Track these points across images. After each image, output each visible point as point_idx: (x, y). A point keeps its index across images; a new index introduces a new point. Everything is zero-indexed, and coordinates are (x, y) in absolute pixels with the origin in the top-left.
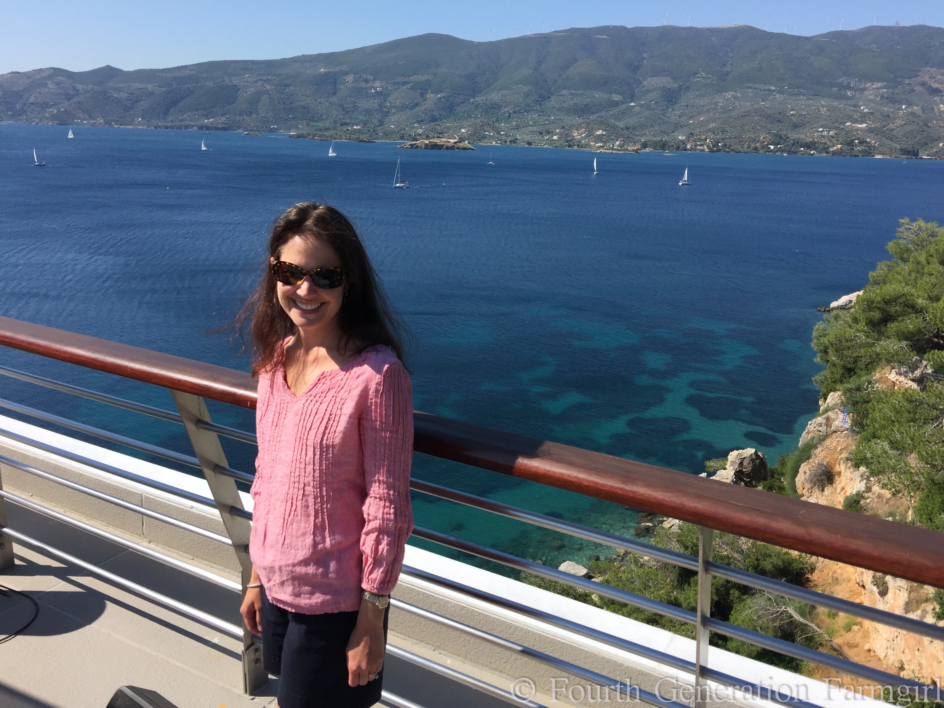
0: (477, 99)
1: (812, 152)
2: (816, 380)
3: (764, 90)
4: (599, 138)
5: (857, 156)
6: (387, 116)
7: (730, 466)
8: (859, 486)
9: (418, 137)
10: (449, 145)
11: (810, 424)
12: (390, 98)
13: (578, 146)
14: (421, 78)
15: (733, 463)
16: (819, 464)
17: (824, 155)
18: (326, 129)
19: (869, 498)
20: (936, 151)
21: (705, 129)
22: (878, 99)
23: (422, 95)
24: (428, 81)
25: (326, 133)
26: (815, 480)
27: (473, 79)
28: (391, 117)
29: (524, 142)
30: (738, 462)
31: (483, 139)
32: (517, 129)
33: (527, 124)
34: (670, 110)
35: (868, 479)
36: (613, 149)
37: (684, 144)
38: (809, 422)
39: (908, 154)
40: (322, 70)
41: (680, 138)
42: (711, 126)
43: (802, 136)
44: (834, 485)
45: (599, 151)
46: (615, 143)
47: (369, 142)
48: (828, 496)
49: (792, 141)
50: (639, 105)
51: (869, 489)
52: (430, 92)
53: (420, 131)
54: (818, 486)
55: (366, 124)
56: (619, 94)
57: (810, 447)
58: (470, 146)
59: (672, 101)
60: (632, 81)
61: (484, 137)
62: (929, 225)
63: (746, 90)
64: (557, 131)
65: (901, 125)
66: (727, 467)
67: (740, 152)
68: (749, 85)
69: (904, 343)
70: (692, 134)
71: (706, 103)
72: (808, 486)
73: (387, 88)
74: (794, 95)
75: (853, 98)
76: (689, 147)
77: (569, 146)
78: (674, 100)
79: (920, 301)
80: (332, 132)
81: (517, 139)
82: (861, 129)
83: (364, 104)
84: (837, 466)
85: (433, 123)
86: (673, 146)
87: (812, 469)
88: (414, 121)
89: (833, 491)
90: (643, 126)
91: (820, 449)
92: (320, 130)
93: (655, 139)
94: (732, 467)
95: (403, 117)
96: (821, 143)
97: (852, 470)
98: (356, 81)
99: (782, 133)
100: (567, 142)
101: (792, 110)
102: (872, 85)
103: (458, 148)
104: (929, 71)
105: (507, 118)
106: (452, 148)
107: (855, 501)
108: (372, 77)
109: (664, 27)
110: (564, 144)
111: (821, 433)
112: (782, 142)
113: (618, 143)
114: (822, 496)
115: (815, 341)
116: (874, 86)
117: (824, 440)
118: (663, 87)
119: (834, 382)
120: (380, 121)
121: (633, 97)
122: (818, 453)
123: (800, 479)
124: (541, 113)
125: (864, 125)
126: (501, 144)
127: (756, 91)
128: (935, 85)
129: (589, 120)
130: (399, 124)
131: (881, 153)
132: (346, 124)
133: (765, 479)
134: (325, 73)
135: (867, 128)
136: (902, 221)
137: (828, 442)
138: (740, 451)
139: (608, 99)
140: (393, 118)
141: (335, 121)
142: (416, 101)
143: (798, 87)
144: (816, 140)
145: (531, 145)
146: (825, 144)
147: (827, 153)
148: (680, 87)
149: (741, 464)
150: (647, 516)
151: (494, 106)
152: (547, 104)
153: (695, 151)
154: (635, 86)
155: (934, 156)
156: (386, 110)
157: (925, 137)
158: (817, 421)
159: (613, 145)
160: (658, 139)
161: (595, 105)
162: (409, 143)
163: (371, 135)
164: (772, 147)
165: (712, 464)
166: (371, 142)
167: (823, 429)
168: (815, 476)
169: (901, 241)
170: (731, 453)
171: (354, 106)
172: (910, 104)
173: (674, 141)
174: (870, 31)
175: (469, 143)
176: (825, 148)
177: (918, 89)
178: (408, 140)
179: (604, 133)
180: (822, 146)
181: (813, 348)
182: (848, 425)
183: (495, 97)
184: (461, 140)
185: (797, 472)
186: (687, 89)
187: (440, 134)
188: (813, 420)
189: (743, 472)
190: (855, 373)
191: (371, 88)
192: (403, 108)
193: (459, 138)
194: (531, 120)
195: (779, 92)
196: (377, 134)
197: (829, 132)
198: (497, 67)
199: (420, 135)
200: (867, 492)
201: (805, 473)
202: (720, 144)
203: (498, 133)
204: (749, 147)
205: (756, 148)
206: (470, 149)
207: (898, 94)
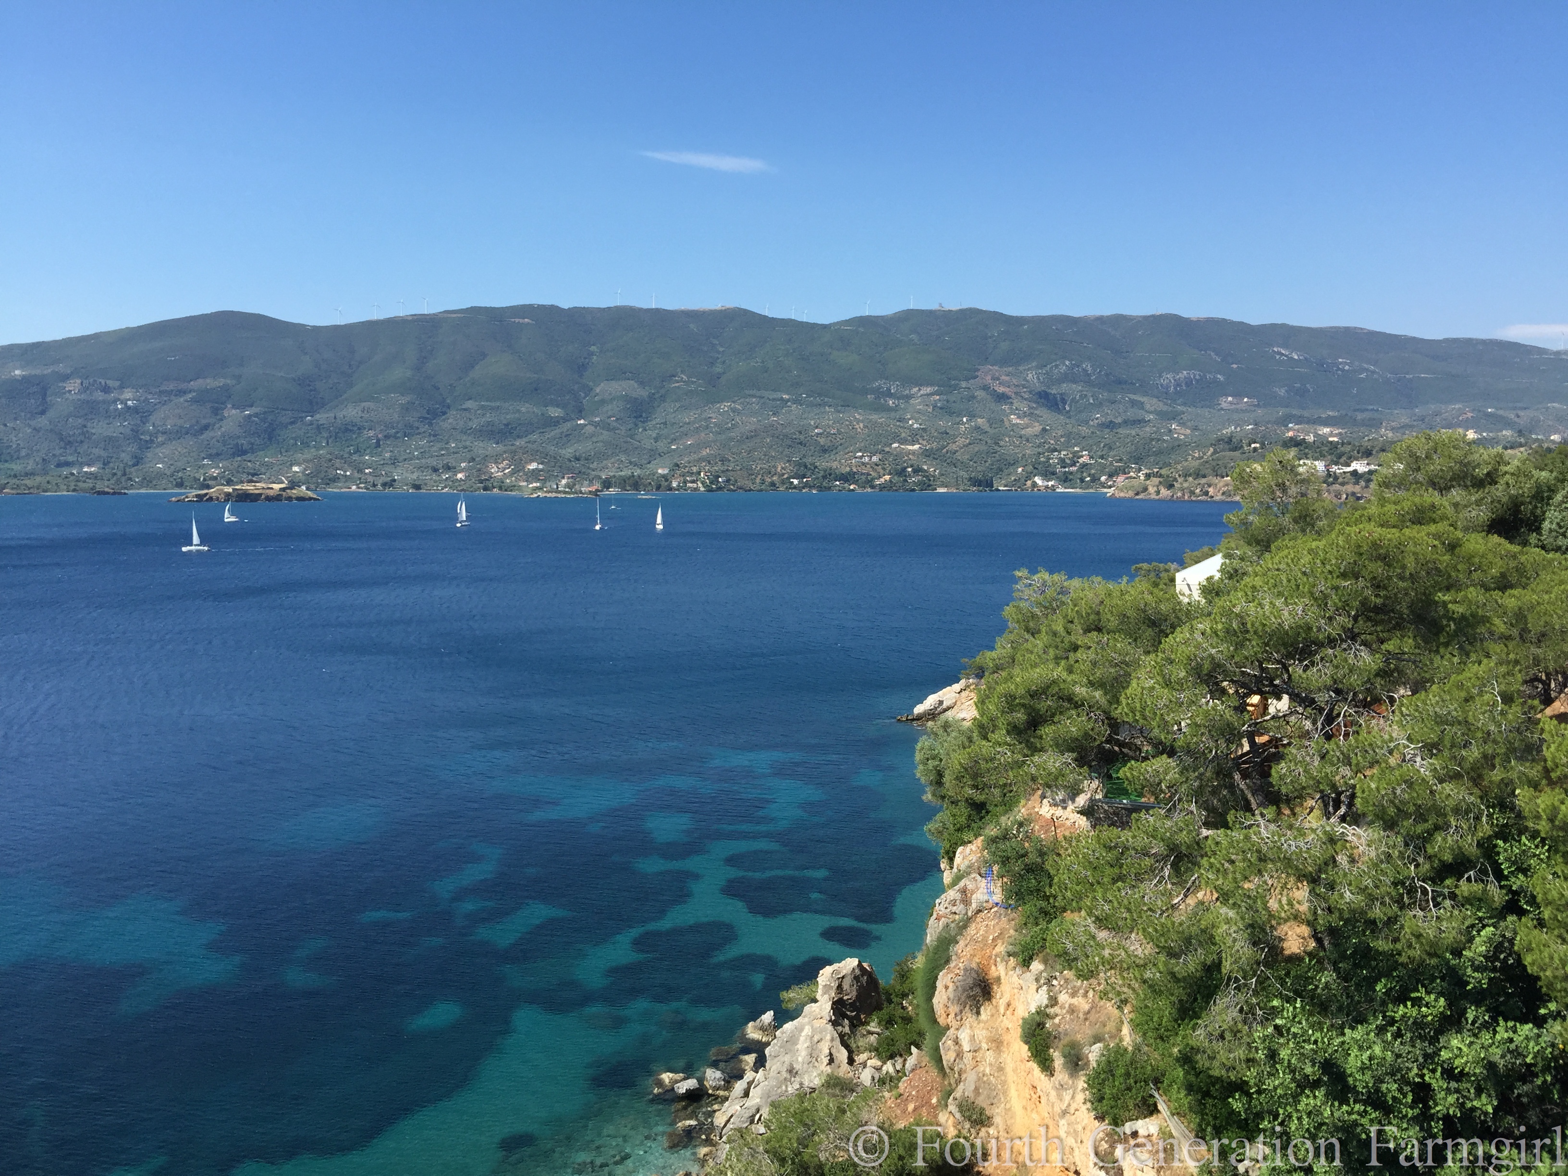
0: (318, 416)
1: (852, 487)
2: (930, 831)
3: (774, 400)
4: (534, 475)
5: (914, 490)
6: (148, 448)
7: (822, 996)
8: (1037, 999)
9: (210, 483)
10: (271, 493)
11: (939, 904)
12: (152, 418)
13: (500, 488)
14: (210, 383)
15: (827, 987)
16: (965, 970)
17: (869, 490)
18: (26, 474)
19: (1057, 1015)
20: (1015, 480)
21: (696, 456)
22: (930, 410)
23: (216, 411)
24: (226, 389)
25: (28, 482)
26: (963, 999)
27: (309, 385)
28: (157, 450)
29: (407, 485)
30: (834, 985)
31: (334, 481)
32: (394, 464)
33: (410, 456)
34: (640, 430)
35: (1048, 982)
36: (557, 492)
37: (667, 480)
38: (938, 901)
39: (979, 485)
40: (17, 372)
41: (660, 471)
42: (704, 453)
43: (835, 465)
44: (994, 1001)
45: (535, 495)
46: (560, 481)
47: (114, 493)
48: (987, 1021)
49: (822, 473)
50: (591, 423)
51: (1053, 1001)
52: (229, 406)
53: (215, 472)
54: (971, 1006)
55: (109, 462)
56: (558, 406)
57: (946, 942)
58: (310, 494)
59: (641, 416)
60: (576, 387)
61: (335, 479)
62: (1056, 577)
63: (747, 400)
64: (463, 465)
65: (964, 446)
66: (818, 997)
67: (750, 490)
68: (751, 392)
69: (1069, 757)
70: (677, 465)
71: (692, 419)
72: (954, 1009)
73: (147, 399)
74: (816, 406)
75: (896, 409)
76: (674, 484)
77: (485, 489)
78: (644, 415)
79: (1077, 689)
80: (38, 479)
81: (395, 480)
82: (913, 453)
83: (100, 428)
84: (993, 967)
85: (239, 458)
86: (650, 483)
87: (956, 980)
88: (203, 455)
89: (994, 1011)
90: (601, 456)
91: (962, 943)
92: (15, 476)
93: (622, 473)
94: (826, 997)
95: (179, 450)
96: (862, 474)
97: (1018, 971)
98: (84, 389)
99: (809, 460)
100: (481, 482)
101: (817, 427)
102: (920, 390)
103: (290, 499)
104: (990, 370)
105: (374, 445)
106: (278, 498)
107: (1039, 1025)
108: (117, 383)
109: (617, 308)
110: (475, 486)
111: (957, 917)
112: (809, 474)
113: (564, 482)
114: (979, 1023)
115: (921, 767)
116: (922, 392)
117: (965, 927)
118: (626, 395)
119: (958, 830)
120: (136, 457)
121: (580, 411)
122: (960, 951)
123: (940, 999)
124: (432, 438)
125: (917, 447)
126: (367, 489)
127: (762, 400)
128: (1001, 390)
129: (513, 448)
130: (171, 462)
131: (943, 485)
132: (67, 464)
133: (879, 1008)
134: (24, 377)
135: (921, 451)
136: (1018, 574)
137: (972, 930)
138: (836, 966)
139: (543, 414)
140: (161, 452)
141: (44, 460)
142: (204, 422)
143: (820, 395)
144: (855, 470)
145: (420, 489)
146: (869, 474)
147: (873, 487)
148: (651, 397)
149: (840, 987)
150: (685, 1108)
151: (350, 427)
152: (441, 423)
153: (685, 490)
154: (583, 395)
155: (1013, 485)
156: (148, 438)
157: (998, 461)
158: (948, 897)
159: (557, 485)
160: (626, 473)
161: (520, 424)
162: (192, 494)
163: (118, 482)
164: (796, 482)
165: (792, 995)
166: (120, 493)
167: (960, 908)
168: (964, 990)
169: (1022, 604)
170: (821, 972)
171: (83, 433)
172: (972, 416)
173: (651, 477)
174: (908, 316)
175: (308, 489)
176: (869, 481)
177: (980, 394)
178: (191, 488)
179: (541, 467)
180: (863, 477)
181: (919, 779)
182: (998, 897)
183: (351, 412)
184: (293, 485)
185: (934, 988)
186: (663, 398)
187: (254, 476)
188: (942, 897)
189: (844, 1001)
190: (988, 812)
191: (115, 401)
192: (179, 434)
193: (289, 482)
194: (416, 449)
195: (795, 402)
196: (130, 479)
197: (871, 457)
198: (350, 366)
199: (215, 478)
200: (1052, 1006)
201: (947, 988)
202: (720, 480)
203: (360, 471)
204: (763, 482)
205: (773, 484)
206: (311, 499)
207: (954, 402)
